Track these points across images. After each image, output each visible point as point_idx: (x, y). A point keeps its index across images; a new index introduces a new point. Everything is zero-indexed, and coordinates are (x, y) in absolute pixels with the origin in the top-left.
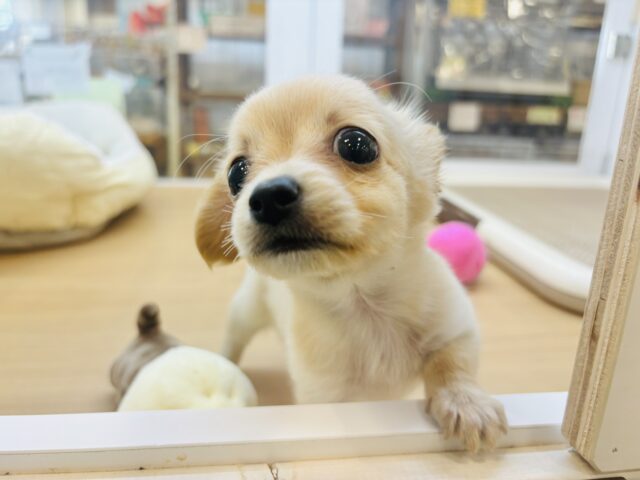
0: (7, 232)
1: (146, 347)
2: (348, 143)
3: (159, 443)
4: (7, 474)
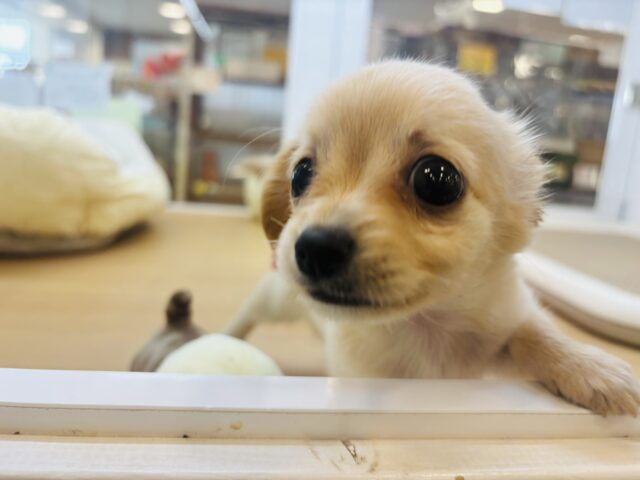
0: (12, 234)
1: (174, 336)
2: (429, 173)
3: (208, 406)
4: (17, 433)
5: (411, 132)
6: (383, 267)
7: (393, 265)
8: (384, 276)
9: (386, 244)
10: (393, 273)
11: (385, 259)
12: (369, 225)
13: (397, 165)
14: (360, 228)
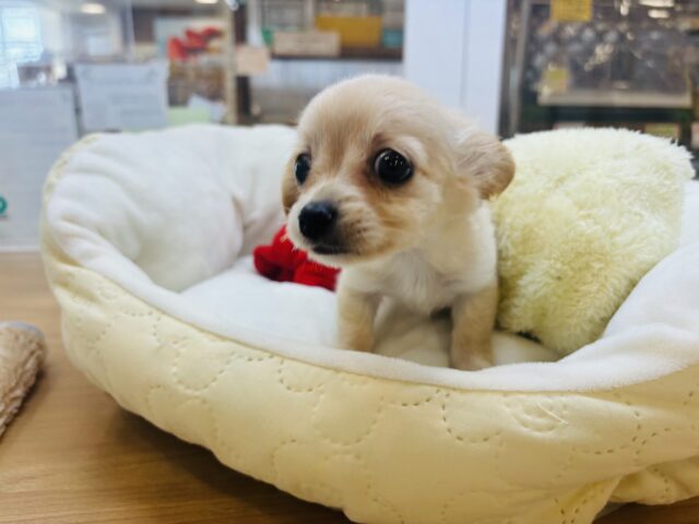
5: (373, 134)
6: (359, 226)
7: (364, 224)
8: (359, 232)
9: (360, 211)
10: (365, 230)
11: (359, 221)
12: (348, 199)
13: (365, 157)
14: (340, 201)
